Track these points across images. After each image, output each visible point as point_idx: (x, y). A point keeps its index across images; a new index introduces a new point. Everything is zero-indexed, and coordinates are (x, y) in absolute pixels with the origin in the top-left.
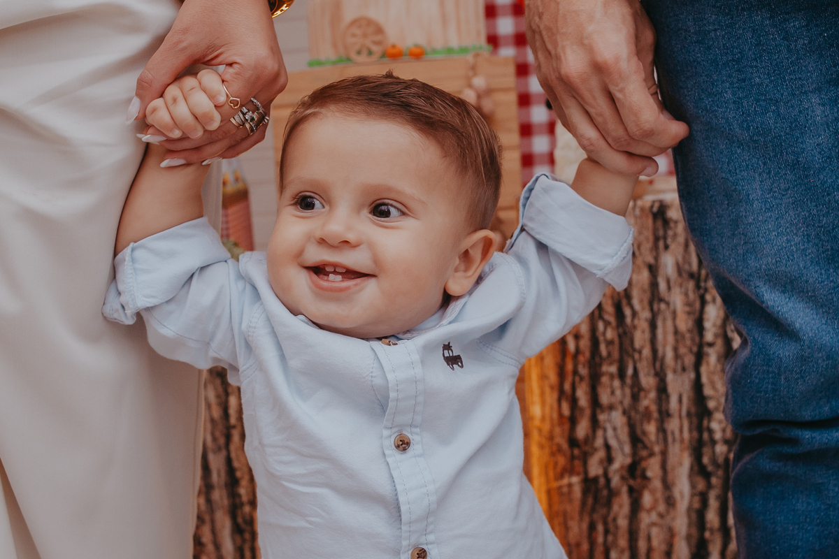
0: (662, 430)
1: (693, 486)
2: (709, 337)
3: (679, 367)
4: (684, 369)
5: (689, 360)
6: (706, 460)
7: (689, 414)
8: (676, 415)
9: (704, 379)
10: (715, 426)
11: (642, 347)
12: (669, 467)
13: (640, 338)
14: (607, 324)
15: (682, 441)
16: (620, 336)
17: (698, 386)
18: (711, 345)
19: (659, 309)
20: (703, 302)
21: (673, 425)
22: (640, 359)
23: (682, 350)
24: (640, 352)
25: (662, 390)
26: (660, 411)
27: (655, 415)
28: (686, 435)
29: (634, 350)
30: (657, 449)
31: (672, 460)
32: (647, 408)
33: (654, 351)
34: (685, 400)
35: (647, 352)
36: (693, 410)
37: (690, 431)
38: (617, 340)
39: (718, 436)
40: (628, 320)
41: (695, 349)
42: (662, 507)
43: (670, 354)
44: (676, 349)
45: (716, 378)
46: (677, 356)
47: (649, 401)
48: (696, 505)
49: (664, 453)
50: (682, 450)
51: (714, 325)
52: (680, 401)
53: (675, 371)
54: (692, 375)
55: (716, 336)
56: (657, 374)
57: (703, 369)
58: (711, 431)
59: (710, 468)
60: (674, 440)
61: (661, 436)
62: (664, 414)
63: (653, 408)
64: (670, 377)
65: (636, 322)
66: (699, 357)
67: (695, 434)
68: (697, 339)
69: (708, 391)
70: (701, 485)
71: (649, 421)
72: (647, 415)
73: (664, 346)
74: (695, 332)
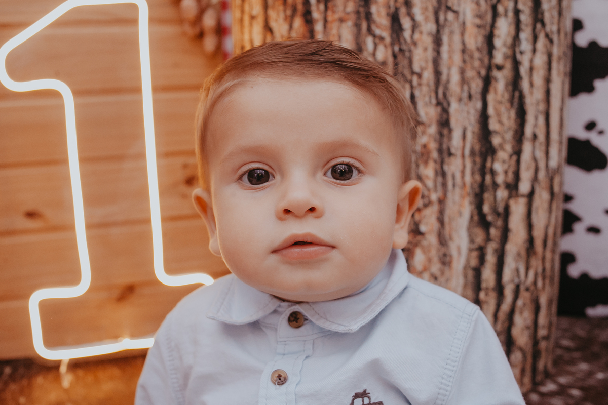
0: (442, 174)
1: (472, 241)
2: (499, 58)
3: (465, 95)
4: (470, 97)
5: (476, 86)
6: (486, 208)
7: (473, 153)
8: (459, 153)
9: (491, 111)
10: (498, 167)
11: (422, 69)
12: (446, 220)
13: (421, 57)
14: (378, 39)
15: (464, 185)
16: (395, 56)
17: (484, 118)
18: (500, 68)
19: (446, 20)
20: (495, 15)
21: (454, 166)
22: (420, 84)
23: (470, 74)
24: (420, 76)
25: (444, 123)
26: (440, 151)
27: (435, 155)
28: (468, 178)
29: (413, 73)
30: (434, 197)
31: (451, 209)
32: (425, 146)
33: (437, 73)
34: (469, 135)
35: (428, 75)
36: (477, 148)
37: (473, 173)
38: (390, 60)
39: (500, 179)
40: (407, 34)
41: (483, 72)
42: (436, 268)
43: (455, 78)
44: (462, 72)
45: (503, 109)
46: (464, 81)
47: (427, 137)
48: (474, 262)
49: (441, 202)
50: (462, 197)
51: (505, 45)
52: (464, 137)
53: (460, 100)
54: (479, 105)
55: (506, 57)
56: (439, 103)
57: (491, 98)
58: (493, 173)
59: (490, 218)
60: (454, 185)
61: (440, 179)
62: (445, 153)
63: (433, 146)
64: (454, 107)
65: (417, 36)
66: (487, 82)
67: (478, 178)
68: (486, 60)
69: (493, 125)
70: (480, 239)
71: (426, 163)
72: (424, 155)
73: (449, 68)
74: (485, 51)
